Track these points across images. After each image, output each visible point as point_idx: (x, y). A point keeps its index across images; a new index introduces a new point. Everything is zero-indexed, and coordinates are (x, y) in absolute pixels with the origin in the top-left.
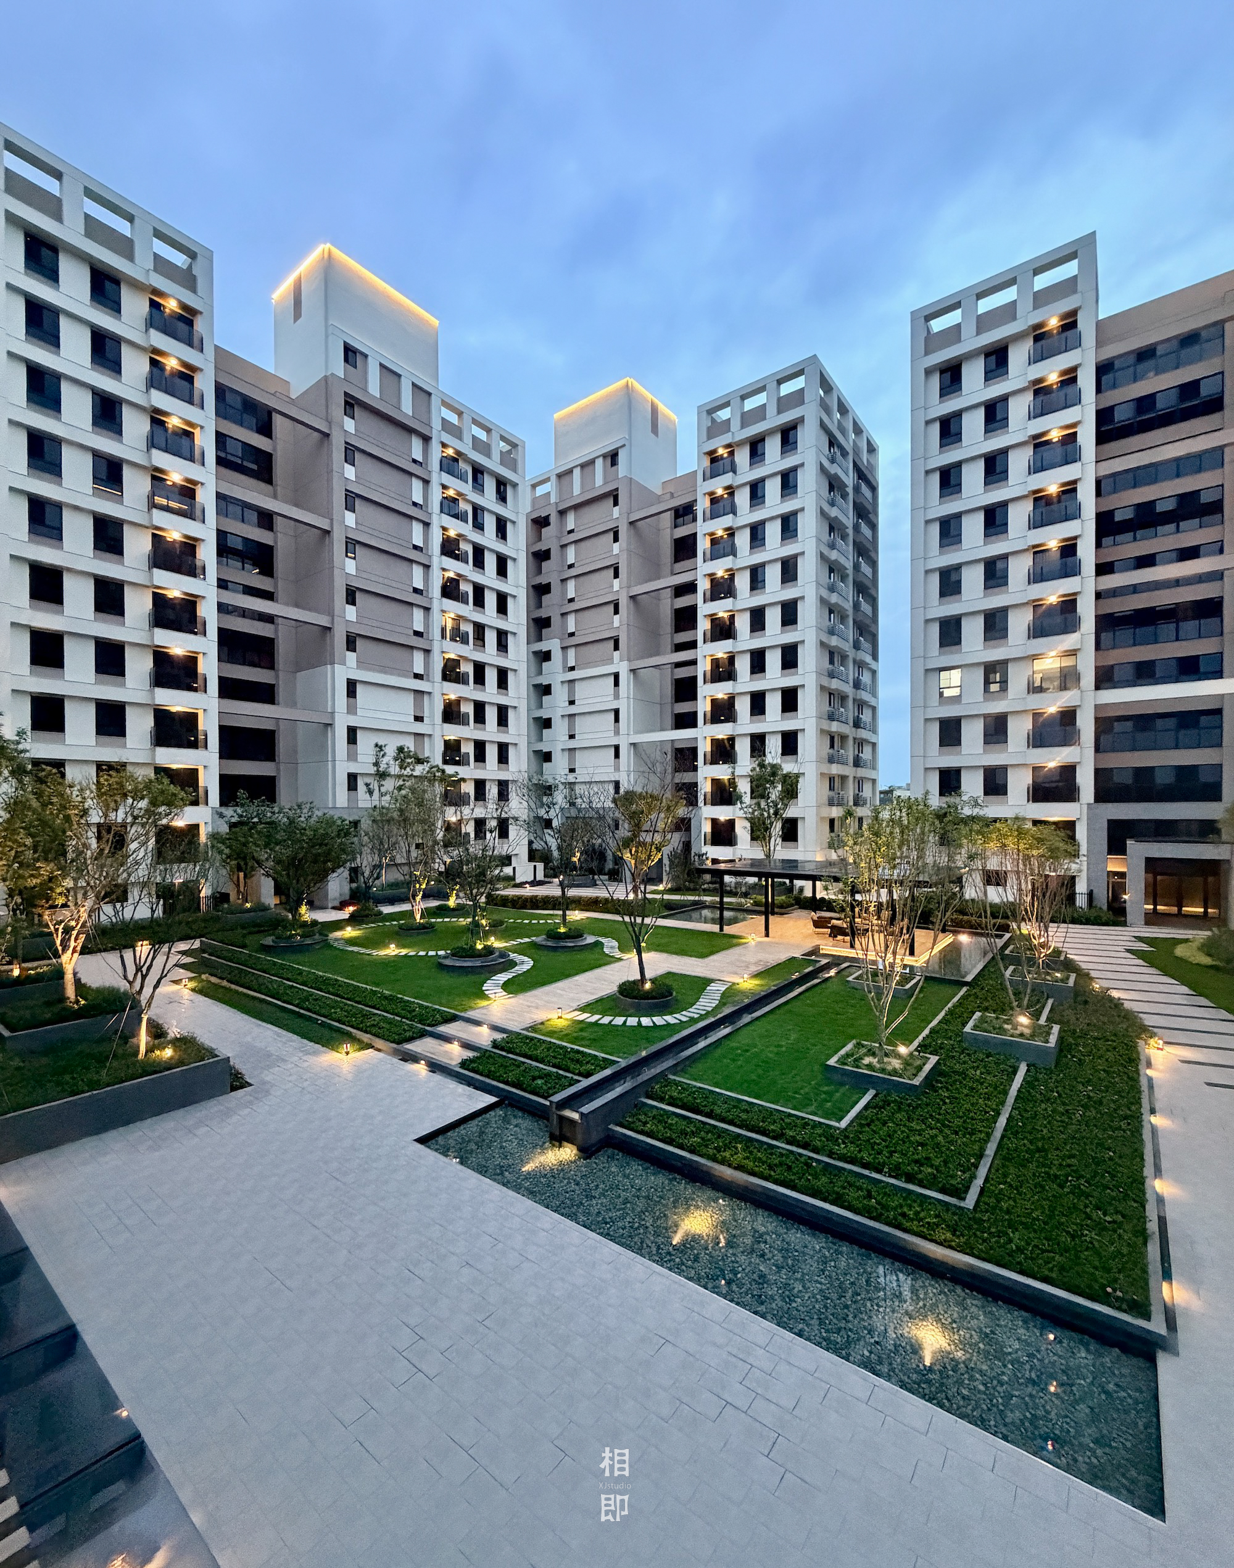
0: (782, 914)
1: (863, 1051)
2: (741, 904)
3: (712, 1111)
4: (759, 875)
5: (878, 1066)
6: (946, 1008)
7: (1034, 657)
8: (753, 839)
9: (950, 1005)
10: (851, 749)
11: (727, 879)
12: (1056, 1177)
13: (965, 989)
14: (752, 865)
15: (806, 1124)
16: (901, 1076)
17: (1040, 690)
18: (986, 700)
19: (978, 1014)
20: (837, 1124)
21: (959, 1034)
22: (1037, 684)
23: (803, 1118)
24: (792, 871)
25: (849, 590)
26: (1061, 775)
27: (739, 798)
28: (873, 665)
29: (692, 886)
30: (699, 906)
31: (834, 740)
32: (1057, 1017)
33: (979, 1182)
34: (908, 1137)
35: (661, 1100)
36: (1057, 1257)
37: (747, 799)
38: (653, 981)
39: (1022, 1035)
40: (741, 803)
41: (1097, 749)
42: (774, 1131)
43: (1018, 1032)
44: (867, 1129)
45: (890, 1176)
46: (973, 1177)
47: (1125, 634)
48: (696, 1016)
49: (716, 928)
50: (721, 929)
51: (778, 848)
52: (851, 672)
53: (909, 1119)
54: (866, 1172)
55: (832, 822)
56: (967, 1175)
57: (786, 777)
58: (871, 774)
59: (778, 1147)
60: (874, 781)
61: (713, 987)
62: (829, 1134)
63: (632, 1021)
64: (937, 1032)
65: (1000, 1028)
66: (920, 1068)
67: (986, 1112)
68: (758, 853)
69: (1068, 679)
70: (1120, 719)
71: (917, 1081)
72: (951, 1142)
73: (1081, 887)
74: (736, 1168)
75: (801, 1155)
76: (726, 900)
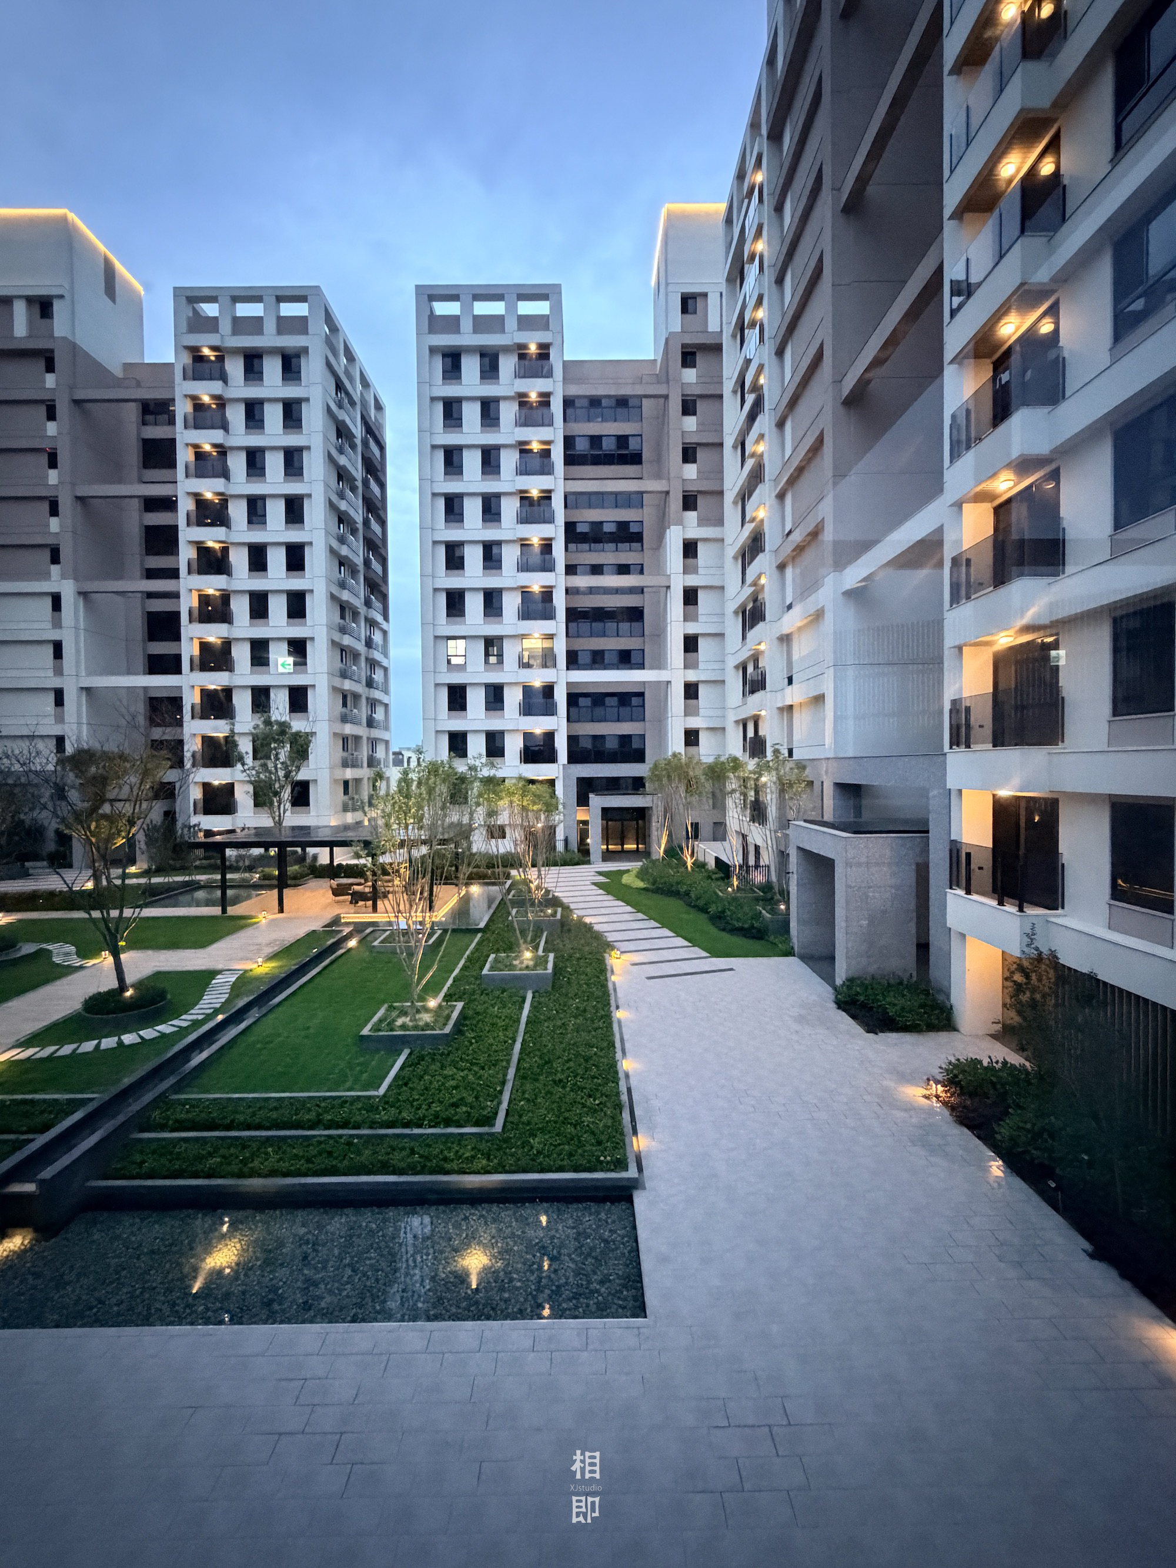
0: (296, 886)
1: (394, 1014)
2: (243, 880)
3: (232, 1121)
4: (267, 846)
5: (411, 1024)
6: (466, 956)
7: (523, 636)
8: (256, 805)
9: (468, 953)
10: (364, 709)
11: (229, 852)
12: (560, 1081)
13: (479, 935)
14: (257, 835)
15: (344, 1102)
16: (433, 1029)
17: (528, 666)
18: (486, 670)
19: (493, 956)
20: (375, 1093)
21: (479, 977)
22: (525, 660)
23: (340, 1097)
24: (305, 839)
25: (359, 545)
26: (544, 740)
27: (241, 759)
28: (384, 625)
29: (178, 864)
30: (192, 887)
31: (347, 698)
32: (550, 947)
33: (504, 1105)
34: (443, 1084)
35: (162, 1128)
36: (566, 1147)
37: (249, 760)
38: (135, 986)
39: (527, 967)
40: (243, 764)
41: (568, 720)
42: (309, 1120)
43: (524, 966)
44: (405, 1088)
45: (430, 1127)
46: (500, 1103)
47: (585, 626)
48: (200, 1017)
49: (216, 911)
50: (224, 911)
51: (288, 813)
52: (363, 631)
53: (443, 1067)
54: (407, 1131)
55: (346, 783)
56: (495, 1103)
57: (298, 734)
58: (384, 735)
59: (314, 1136)
60: (387, 742)
61: (219, 979)
62: (369, 1105)
63: (109, 1043)
64: (459, 980)
65: (511, 965)
66: (448, 1017)
67: (505, 1042)
68: (265, 821)
69: (548, 659)
70: (586, 695)
71: (447, 1030)
72: (480, 1078)
73: (560, 835)
74: (266, 1176)
75: (340, 1136)
76: (229, 876)
